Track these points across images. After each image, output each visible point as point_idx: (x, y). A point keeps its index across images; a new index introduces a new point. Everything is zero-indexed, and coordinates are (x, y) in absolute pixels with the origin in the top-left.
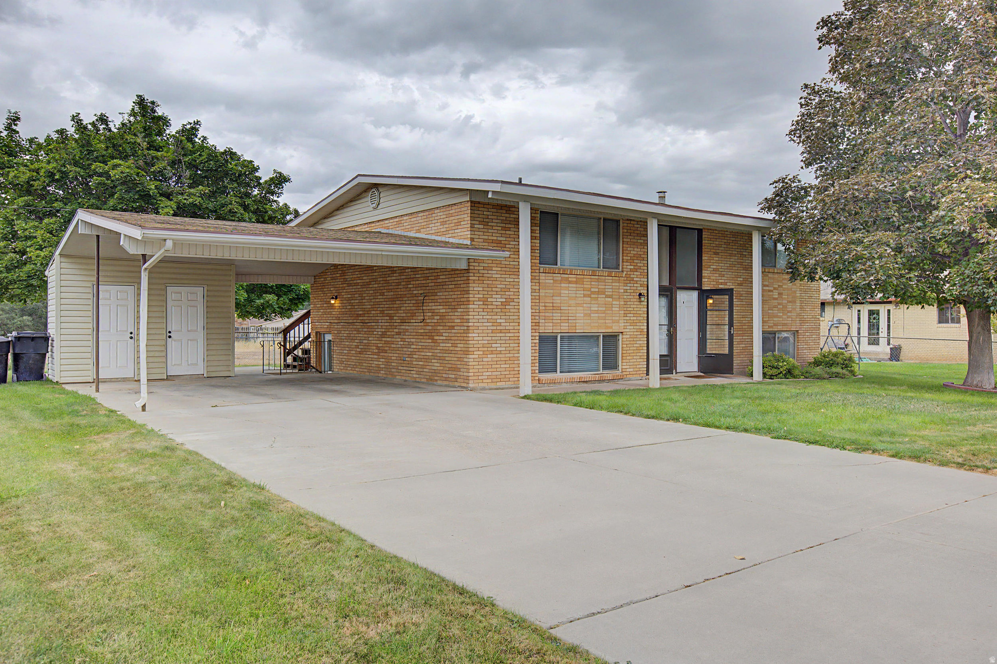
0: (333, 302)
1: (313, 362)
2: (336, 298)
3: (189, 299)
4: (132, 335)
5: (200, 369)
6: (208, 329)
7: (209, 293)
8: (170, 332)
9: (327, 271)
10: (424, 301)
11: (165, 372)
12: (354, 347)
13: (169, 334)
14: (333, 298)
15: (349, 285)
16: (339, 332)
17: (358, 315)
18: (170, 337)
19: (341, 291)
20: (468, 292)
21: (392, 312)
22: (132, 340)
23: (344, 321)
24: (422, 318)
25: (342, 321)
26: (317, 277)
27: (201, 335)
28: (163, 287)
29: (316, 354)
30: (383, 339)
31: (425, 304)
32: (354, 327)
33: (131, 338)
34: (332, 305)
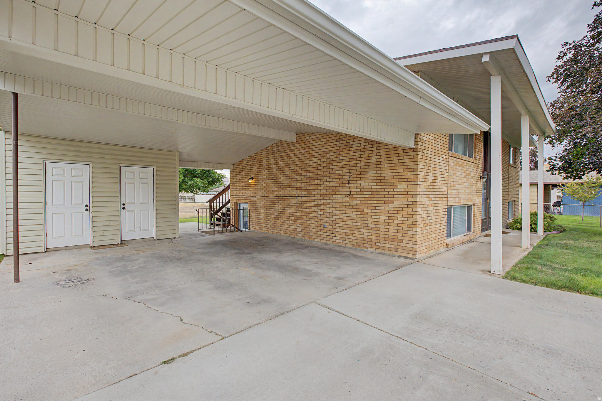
0: (250, 181)
1: (232, 221)
2: (253, 179)
3: (141, 177)
4: (88, 208)
5: (151, 234)
6: (158, 200)
7: (159, 173)
8: (124, 204)
9: (243, 160)
10: (350, 179)
11: (120, 238)
12: (270, 214)
13: (124, 206)
14: (250, 179)
15: (265, 169)
16: (255, 202)
17: (274, 191)
18: (124, 208)
19: (257, 174)
20: (415, 170)
21: (311, 188)
22: (88, 212)
23: (260, 195)
24: (348, 193)
25: (258, 195)
26: (235, 165)
27: (151, 206)
28: (118, 167)
29: (234, 216)
30: (300, 209)
31: (350, 182)
32: (270, 199)
33: (87, 210)
34: (249, 185)
